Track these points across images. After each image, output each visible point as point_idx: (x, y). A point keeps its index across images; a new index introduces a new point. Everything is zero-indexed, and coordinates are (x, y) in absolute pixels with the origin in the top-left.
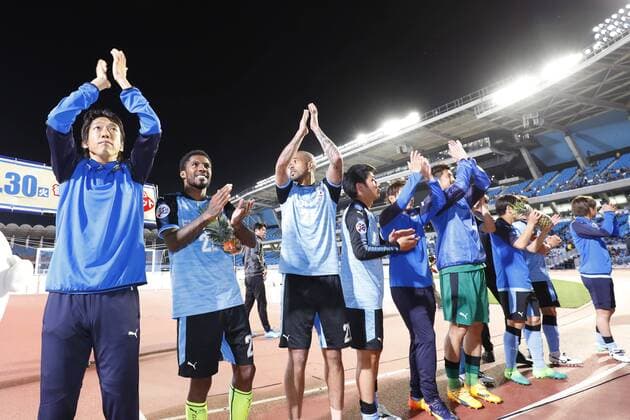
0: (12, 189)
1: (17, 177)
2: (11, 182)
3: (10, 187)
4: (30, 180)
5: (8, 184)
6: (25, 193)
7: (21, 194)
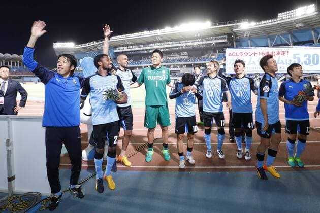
0: (308, 63)
1: (310, 56)
2: (307, 59)
3: (306, 61)
4: (316, 56)
5: (306, 60)
6: (314, 64)
7: (312, 64)
